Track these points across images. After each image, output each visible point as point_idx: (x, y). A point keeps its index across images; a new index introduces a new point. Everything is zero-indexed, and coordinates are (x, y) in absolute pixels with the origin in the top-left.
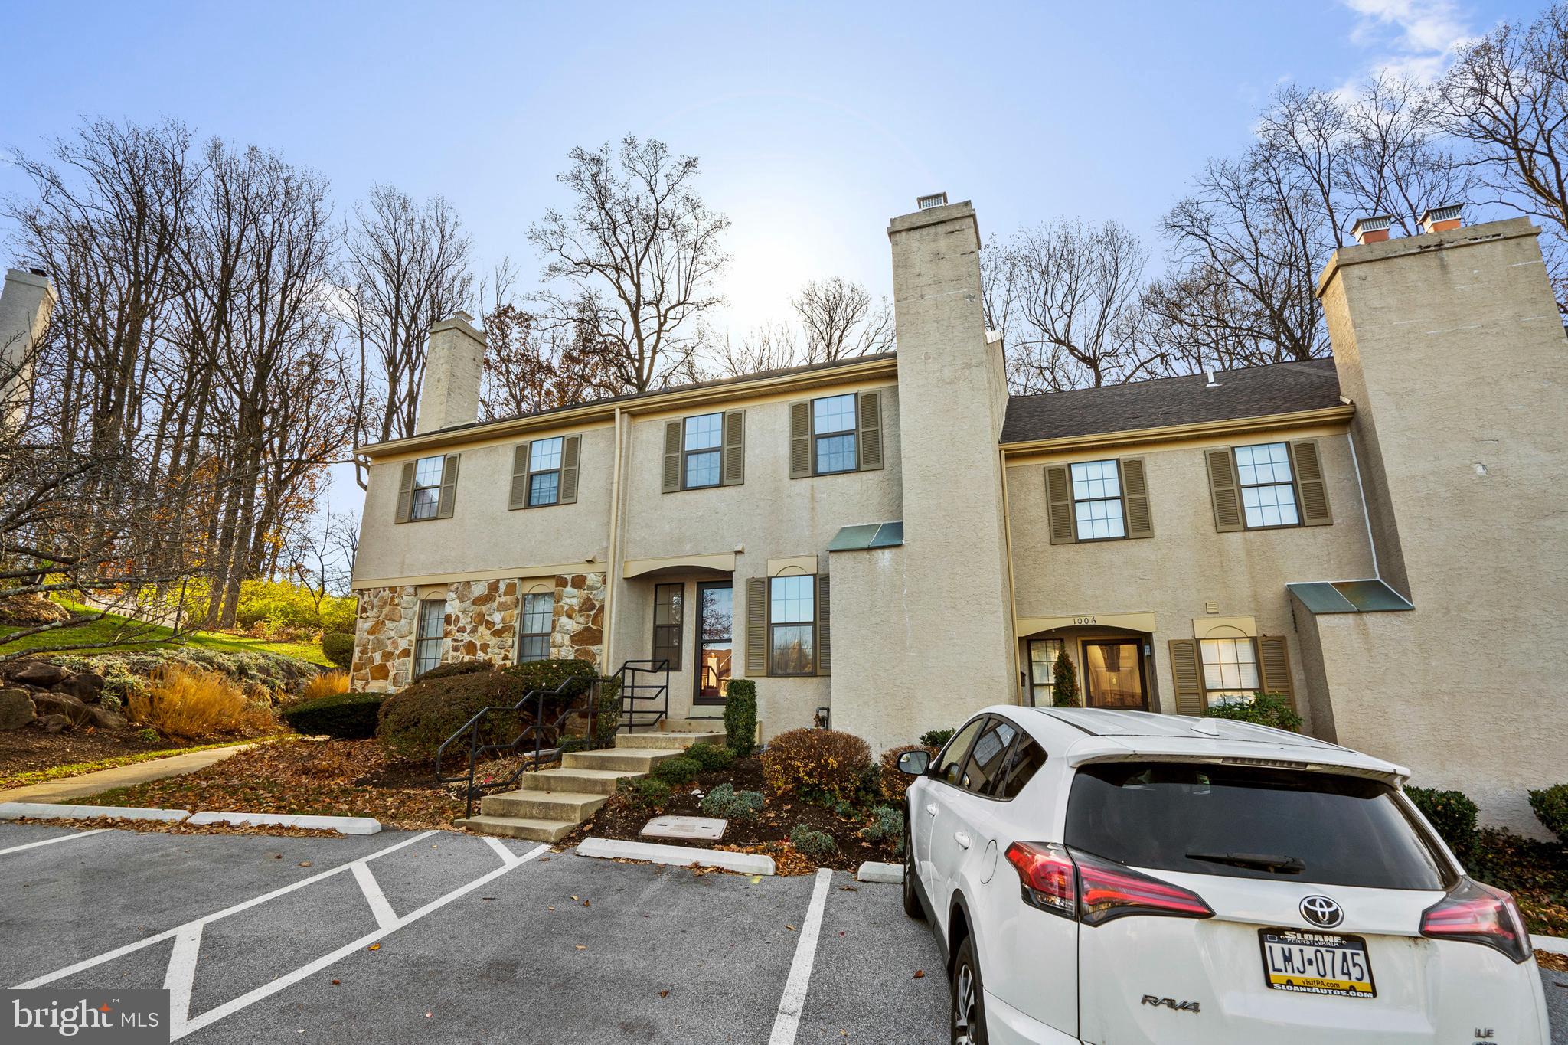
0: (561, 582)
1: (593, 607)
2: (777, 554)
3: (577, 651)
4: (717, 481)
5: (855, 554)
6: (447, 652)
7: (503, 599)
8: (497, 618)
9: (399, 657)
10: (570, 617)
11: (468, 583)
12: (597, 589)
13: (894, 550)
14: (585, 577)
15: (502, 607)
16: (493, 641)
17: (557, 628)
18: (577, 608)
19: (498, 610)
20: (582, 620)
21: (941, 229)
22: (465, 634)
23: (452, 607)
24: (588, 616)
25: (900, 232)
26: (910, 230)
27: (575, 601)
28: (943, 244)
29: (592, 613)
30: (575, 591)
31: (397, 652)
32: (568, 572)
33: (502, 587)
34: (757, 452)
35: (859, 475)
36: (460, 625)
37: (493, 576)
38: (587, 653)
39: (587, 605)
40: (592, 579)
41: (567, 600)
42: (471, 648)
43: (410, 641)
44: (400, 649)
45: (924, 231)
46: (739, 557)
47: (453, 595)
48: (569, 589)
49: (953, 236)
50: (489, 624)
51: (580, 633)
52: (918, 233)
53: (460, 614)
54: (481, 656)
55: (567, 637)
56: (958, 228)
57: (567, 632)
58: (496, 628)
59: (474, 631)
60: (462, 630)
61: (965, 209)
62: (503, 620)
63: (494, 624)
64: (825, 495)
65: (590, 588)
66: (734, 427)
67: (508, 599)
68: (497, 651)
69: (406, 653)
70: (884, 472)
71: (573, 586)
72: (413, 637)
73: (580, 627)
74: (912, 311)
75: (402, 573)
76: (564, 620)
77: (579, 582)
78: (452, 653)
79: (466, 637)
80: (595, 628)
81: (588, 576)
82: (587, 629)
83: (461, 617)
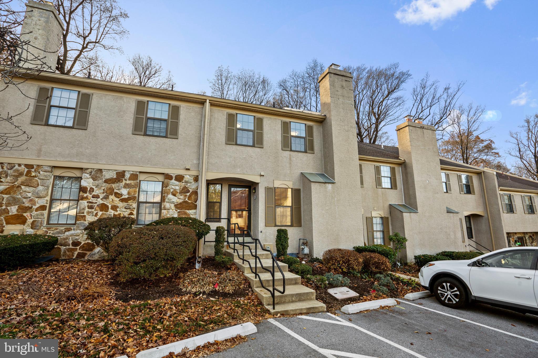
0: (168, 177)
1: (189, 191)
2: (278, 179)
3: (179, 212)
4: (252, 144)
5: (320, 184)
6: (84, 209)
7: (128, 182)
8: (125, 192)
9: (37, 210)
10: (174, 195)
11: (100, 170)
12: (191, 183)
13: (332, 184)
14: (183, 177)
15: (126, 186)
16: (121, 204)
17: (166, 200)
18: (178, 191)
19: (125, 187)
20: (182, 197)
21: (343, 78)
22: (99, 199)
23: (87, 182)
24: (186, 196)
25: (332, 73)
26: (335, 74)
27: (177, 188)
28: (344, 84)
29: (188, 194)
30: (177, 183)
31: (35, 207)
32: (173, 172)
33: (127, 175)
34: (268, 136)
35: (306, 154)
36: (93, 193)
37: (120, 168)
38: (185, 213)
39: (184, 191)
40: (187, 178)
41: (173, 187)
42: (104, 207)
43: (47, 200)
44: (38, 205)
45: (339, 77)
46: (262, 177)
47: (88, 176)
48: (173, 181)
49: (347, 82)
50: (118, 195)
51: (181, 203)
52: (337, 76)
53: (94, 187)
54: (111, 213)
55: (172, 206)
56: (348, 80)
57: (173, 203)
58: (123, 197)
59: (106, 198)
60: (97, 197)
61: (350, 75)
62: (129, 193)
63: (122, 195)
64: (294, 159)
65: (186, 182)
66: (259, 123)
67: (132, 182)
68: (125, 210)
69: (43, 208)
70: (314, 155)
71: (176, 179)
72: (48, 198)
73: (181, 201)
74: (336, 103)
75: (38, 156)
76: (170, 196)
77: (179, 178)
78: (87, 209)
79: (100, 201)
80: (190, 202)
81: (185, 176)
82: (185, 202)
83: (95, 189)
